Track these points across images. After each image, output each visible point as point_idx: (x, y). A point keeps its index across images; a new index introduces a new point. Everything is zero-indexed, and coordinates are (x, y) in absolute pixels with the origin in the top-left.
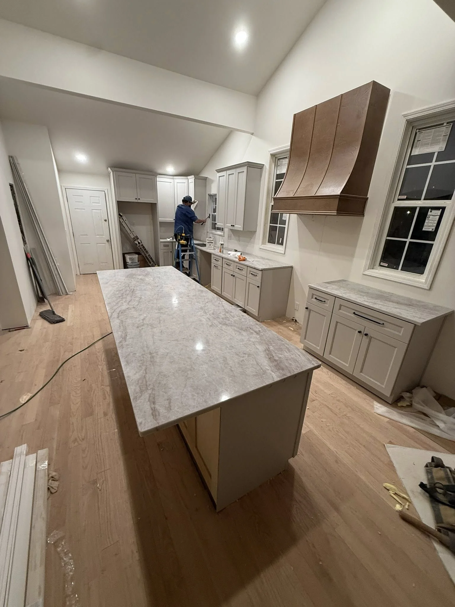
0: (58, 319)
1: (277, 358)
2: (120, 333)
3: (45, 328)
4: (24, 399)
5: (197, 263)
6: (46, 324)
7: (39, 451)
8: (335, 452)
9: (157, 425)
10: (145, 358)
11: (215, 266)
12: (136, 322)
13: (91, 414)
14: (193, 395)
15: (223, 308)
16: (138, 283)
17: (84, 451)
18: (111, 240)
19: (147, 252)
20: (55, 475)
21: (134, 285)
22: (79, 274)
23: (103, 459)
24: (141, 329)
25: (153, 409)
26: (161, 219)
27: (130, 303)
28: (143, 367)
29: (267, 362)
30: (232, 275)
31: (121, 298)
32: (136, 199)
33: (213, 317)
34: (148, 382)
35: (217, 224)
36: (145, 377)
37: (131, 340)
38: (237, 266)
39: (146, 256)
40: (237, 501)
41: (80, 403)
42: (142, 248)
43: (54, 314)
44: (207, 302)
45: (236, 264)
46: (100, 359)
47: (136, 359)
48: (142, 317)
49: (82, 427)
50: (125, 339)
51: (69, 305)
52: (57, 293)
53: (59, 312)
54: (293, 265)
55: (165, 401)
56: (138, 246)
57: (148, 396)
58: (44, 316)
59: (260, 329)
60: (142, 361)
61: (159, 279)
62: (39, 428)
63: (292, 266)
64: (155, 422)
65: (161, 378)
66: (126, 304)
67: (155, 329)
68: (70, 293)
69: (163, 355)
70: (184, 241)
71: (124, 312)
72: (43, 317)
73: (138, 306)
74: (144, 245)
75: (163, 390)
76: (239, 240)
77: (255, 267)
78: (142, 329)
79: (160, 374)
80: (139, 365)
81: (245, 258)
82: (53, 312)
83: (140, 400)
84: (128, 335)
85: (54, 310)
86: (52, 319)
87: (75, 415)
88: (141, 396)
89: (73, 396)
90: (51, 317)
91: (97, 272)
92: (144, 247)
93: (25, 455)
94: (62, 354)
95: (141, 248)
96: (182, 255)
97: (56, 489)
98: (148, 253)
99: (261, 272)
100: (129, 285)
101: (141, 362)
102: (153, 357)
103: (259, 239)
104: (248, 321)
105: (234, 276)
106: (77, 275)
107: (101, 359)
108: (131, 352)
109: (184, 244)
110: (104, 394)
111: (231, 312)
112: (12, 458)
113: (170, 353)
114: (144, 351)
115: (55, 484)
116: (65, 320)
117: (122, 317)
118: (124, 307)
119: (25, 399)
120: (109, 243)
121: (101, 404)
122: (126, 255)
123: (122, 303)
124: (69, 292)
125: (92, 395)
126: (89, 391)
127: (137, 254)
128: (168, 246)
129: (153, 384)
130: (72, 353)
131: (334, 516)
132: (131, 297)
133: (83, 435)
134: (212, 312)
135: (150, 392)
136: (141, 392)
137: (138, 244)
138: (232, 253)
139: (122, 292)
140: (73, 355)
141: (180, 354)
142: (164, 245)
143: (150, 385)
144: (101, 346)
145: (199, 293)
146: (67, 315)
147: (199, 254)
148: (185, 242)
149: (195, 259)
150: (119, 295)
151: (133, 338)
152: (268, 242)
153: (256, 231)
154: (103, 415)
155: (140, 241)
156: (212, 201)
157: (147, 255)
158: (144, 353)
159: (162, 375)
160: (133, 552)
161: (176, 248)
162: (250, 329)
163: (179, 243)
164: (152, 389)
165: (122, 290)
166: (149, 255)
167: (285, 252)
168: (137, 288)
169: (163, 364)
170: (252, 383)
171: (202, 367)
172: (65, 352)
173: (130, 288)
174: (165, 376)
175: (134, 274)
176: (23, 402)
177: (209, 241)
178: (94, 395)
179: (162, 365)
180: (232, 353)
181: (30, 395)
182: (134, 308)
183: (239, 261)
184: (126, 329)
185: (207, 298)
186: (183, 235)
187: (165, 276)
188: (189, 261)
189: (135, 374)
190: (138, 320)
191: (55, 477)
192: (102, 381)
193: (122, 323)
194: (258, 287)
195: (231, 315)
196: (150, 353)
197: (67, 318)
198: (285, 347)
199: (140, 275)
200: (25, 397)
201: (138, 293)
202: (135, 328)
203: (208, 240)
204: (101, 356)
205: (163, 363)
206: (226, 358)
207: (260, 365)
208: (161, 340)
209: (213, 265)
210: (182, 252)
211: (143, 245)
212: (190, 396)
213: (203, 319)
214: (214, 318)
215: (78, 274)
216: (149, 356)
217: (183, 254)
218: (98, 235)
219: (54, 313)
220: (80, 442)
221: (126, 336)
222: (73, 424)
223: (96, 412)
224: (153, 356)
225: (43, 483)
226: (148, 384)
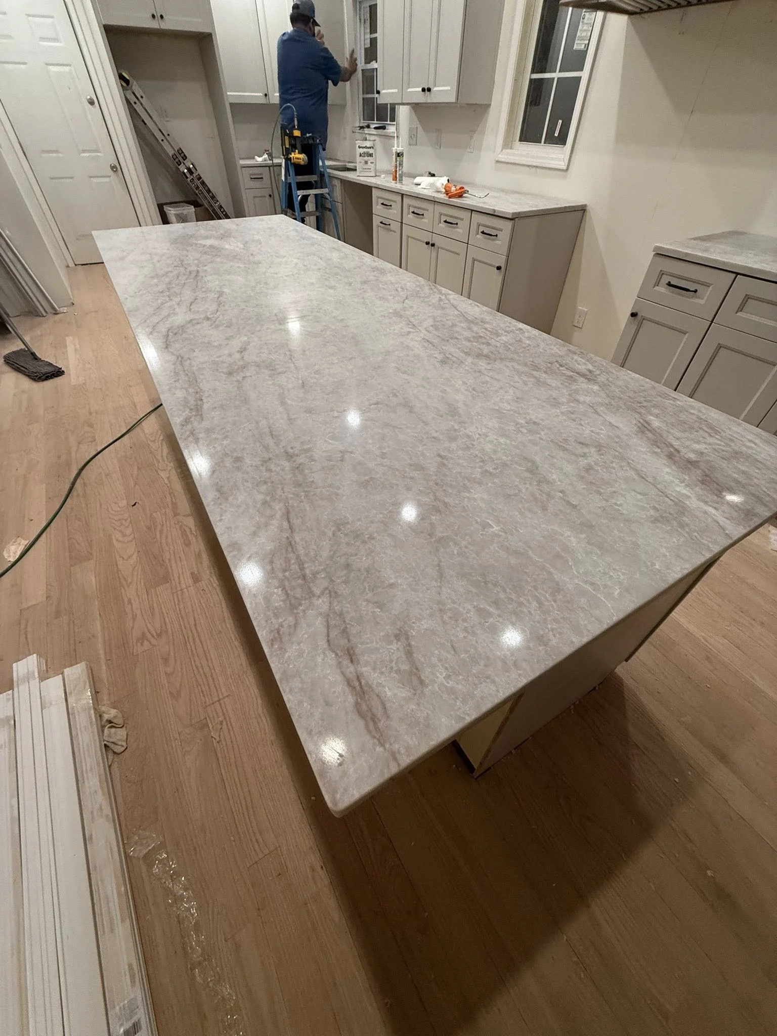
0: (49, 369)
1: (692, 456)
2: (180, 394)
3: (23, 392)
4: (12, 552)
5: (335, 218)
6: (26, 383)
7: (67, 671)
8: (703, 640)
9: (394, 770)
10: (276, 471)
11: (381, 223)
12: (221, 359)
13: (166, 579)
14: (480, 611)
15: (456, 312)
16: (205, 257)
17: (166, 661)
18: (120, 165)
19: (213, 197)
20: (115, 717)
21: (196, 262)
22: (74, 265)
23: (212, 676)
24: (240, 378)
25: (357, 684)
26: (232, 95)
27: (194, 307)
28: (277, 508)
29: (668, 470)
30: (427, 243)
31: (168, 293)
32: (153, 16)
33: (439, 336)
34: (306, 565)
35: (383, 92)
36: (290, 544)
37: (218, 413)
38: (441, 214)
39: (214, 209)
40: (514, 752)
41: (134, 557)
42: (200, 185)
43: (36, 359)
44: (407, 298)
45: (440, 209)
46: (160, 459)
47: (246, 476)
48: (236, 344)
49: (152, 609)
50: (198, 410)
51: (67, 338)
52: (32, 312)
53: (46, 353)
54: (588, 204)
55: (390, 643)
56: (189, 180)
57: (319, 623)
58: (16, 365)
59: (590, 367)
60: (265, 483)
61: (260, 246)
62: (58, 614)
63: (585, 205)
64: (379, 749)
65: (348, 544)
66: (184, 309)
67: (282, 379)
68: (61, 309)
69: (329, 459)
70: (299, 153)
71: (180, 331)
72: (14, 367)
73: (218, 313)
74: (204, 178)
75: (369, 596)
76: (438, 144)
77: (494, 211)
78: (244, 378)
79: (339, 530)
80: (260, 497)
81: (462, 190)
82: (33, 354)
83: (295, 647)
84: (205, 400)
85: (34, 350)
86: (34, 370)
87: (131, 583)
88: (296, 625)
89: (117, 540)
90: (31, 366)
91: (94, 233)
92: (203, 183)
93: (37, 680)
94: (74, 449)
95: (197, 188)
96: (299, 197)
97: (124, 744)
98: (218, 201)
99: (509, 224)
100: (183, 261)
101: (264, 488)
102: (299, 468)
103: (497, 133)
104: (542, 345)
105: (433, 245)
106: (68, 266)
107: (162, 456)
108: (226, 455)
109: (302, 163)
110: (184, 534)
111: (483, 321)
112: (11, 688)
113: (351, 453)
114: (267, 448)
115: (119, 735)
116: (63, 371)
117: (177, 346)
118: (180, 318)
119: (15, 553)
120: (118, 176)
121: (183, 556)
122: (166, 208)
123: (170, 307)
124: (59, 308)
125: (158, 536)
126: (149, 528)
127: (192, 204)
128: (262, 178)
129: (324, 570)
130: (96, 445)
131: (720, 774)
132: (194, 290)
133: (158, 625)
134: (430, 321)
135: (322, 604)
136: (293, 607)
137: (188, 175)
138: (425, 181)
139: (167, 280)
140: (99, 450)
141: (384, 454)
142: (251, 175)
143: (315, 574)
144: (156, 427)
145: (375, 276)
146: (67, 359)
147: (338, 194)
148: (302, 156)
149: (330, 210)
150: (160, 288)
151: (222, 407)
152: (520, 140)
153: (489, 106)
154: (190, 581)
155: (191, 166)
156: (360, 19)
157: (216, 206)
158: (266, 456)
159: (346, 535)
160: (313, 869)
161: (283, 178)
162: (561, 366)
163: (288, 160)
164: (327, 592)
165: (166, 275)
166: (221, 207)
167: (568, 166)
168: (205, 268)
169: (340, 492)
170: (663, 550)
171: (468, 498)
172: (79, 443)
173: (186, 268)
174: (357, 536)
175: (192, 236)
176: (12, 560)
177: (362, 151)
178: (164, 536)
179: (337, 495)
180: (544, 443)
181: (23, 543)
182: (208, 319)
183: (450, 198)
184: (196, 379)
185: (402, 288)
186: (297, 133)
187: (272, 238)
188: (317, 217)
189: (255, 534)
190: (226, 352)
191: (115, 721)
192: (174, 505)
193: (181, 364)
194: (499, 268)
195: (486, 329)
196: (289, 456)
197: (67, 367)
198: (694, 417)
199: (206, 238)
200: (13, 548)
201: (212, 281)
202: (224, 376)
203: (360, 147)
204: (160, 450)
205: (338, 488)
206: (533, 462)
207: (650, 479)
208: (309, 411)
209: (376, 221)
210: (299, 189)
211: (200, 178)
212: (474, 617)
213: (412, 344)
214: (443, 340)
215: (71, 265)
216: (287, 465)
217: (301, 193)
218: (84, 151)
219: (35, 357)
220: (153, 641)
221: (199, 403)
222: (130, 602)
223: (176, 575)
224: (300, 464)
225: (89, 739)
226: (307, 572)
